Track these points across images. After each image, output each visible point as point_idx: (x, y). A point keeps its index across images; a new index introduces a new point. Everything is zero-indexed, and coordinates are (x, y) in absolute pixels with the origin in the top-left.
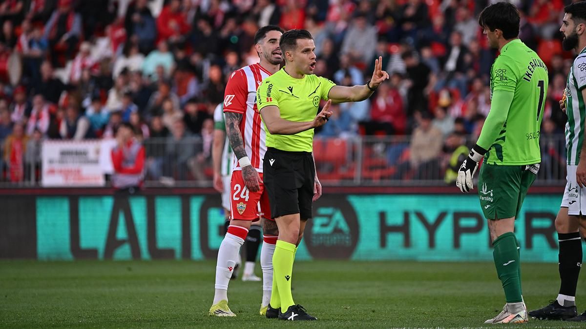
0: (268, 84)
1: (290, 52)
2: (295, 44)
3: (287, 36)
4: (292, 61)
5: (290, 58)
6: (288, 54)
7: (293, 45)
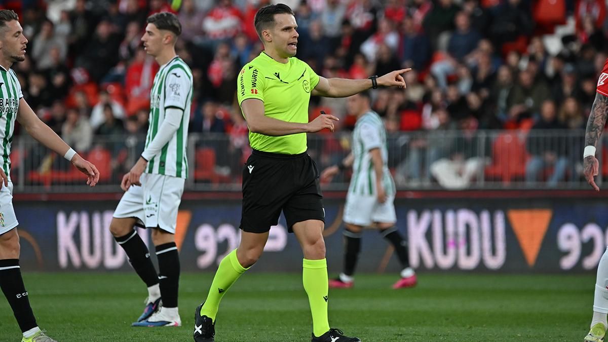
0: (252, 70)
1: (268, 31)
2: (272, 20)
3: (262, 12)
4: (271, 41)
5: (269, 38)
6: (265, 34)
7: (271, 22)
